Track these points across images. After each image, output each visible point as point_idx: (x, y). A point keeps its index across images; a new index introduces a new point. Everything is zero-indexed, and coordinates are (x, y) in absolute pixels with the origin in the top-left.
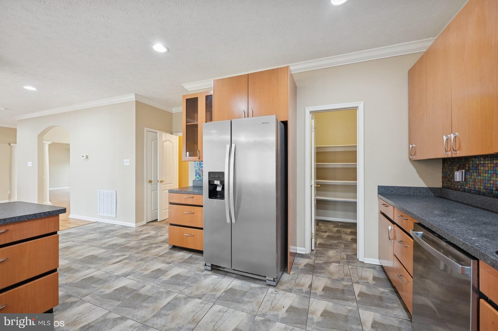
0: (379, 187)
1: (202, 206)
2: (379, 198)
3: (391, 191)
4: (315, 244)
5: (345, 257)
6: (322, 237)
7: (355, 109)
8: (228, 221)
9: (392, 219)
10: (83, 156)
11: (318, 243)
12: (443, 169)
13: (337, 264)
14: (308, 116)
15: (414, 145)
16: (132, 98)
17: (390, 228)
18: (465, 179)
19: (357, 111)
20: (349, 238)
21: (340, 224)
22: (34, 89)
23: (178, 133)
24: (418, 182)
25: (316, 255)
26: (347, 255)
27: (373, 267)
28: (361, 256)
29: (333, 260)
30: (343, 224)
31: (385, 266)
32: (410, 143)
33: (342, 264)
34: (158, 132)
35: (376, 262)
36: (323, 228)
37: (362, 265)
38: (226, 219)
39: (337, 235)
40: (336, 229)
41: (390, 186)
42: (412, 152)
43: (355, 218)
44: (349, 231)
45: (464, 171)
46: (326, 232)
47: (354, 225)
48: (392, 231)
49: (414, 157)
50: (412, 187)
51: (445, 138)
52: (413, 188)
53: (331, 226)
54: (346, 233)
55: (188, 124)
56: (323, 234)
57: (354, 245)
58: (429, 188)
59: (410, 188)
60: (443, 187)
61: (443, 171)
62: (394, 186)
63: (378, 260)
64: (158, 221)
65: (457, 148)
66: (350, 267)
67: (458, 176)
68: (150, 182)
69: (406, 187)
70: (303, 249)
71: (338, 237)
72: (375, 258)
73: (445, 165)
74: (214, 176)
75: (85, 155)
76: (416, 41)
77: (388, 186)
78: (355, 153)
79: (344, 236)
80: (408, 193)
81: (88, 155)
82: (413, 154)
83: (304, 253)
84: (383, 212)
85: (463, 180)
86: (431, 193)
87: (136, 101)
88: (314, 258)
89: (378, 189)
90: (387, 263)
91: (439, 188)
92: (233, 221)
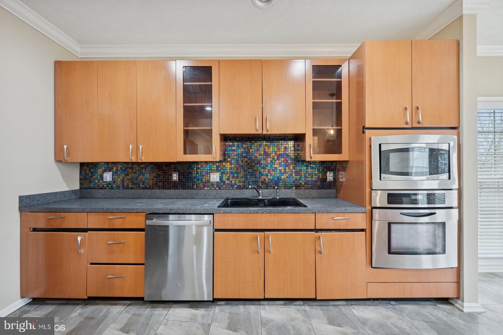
0: (20, 197)
3: (37, 201)
12: (81, 171)
18: (113, 179)
41: (36, 195)
45: (111, 172)
49: (68, 159)
50: (58, 192)
51: (131, 147)
58: (72, 191)
60: (81, 188)
62: (41, 194)
69: (53, 193)
80: (55, 200)
82: (66, 156)
85: (111, 180)
86: (74, 196)
91: (78, 190)
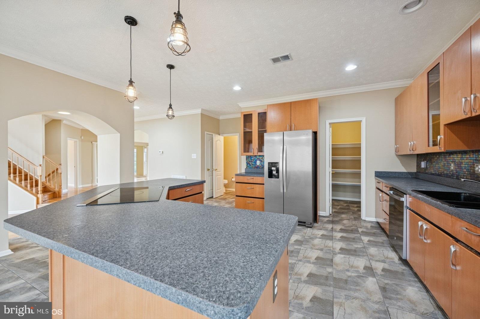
0: (375, 172)
1: (264, 184)
2: (376, 179)
3: (383, 175)
4: (332, 211)
5: (353, 218)
6: (336, 209)
7: (360, 122)
8: (282, 191)
9: (382, 189)
10: (160, 152)
11: (333, 211)
12: (417, 160)
13: (348, 221)
14: (328, 126)
15: (397, 146)
16: (199, 111)
17: (380, 195)
18: (426, 166)
19: (361, 123)
20: (356, 209)
21: (348, 202)
22: (138, 108)
23: (224, 135)
24: (401, 169)
25: (333, 216)
26: (354, 217)
27: (372, 222)
28: (363, 217)
29: (345, 219)
30: (351, 202)
31: (380, 222)
32: (396, 144)
33: (351, 221)
34: (214, 135)
35: (374, 219)
36: (336, 203)
37: (364, 221)
38: (280, 190)
39: (347, 207)
40: (346, 205)
41: (383, 172)
42: (397, 150)
43: (360, 197)
44: (356, 205)
45: (426, 161)
46: (338, 206)
47: (359, 203)
48: (382, 196)
49: (398, 153)
51: (410, 144)
52: (398, 172)
53: (342, 203)
54: (353, 207)
55: (245, 131)
56: (336, 207)
57: (359, 213)
58: (408, 173)
59: (396, 172)
60: (417, 172)
61: (417, 162)
62: (385, 172)
63: (375, 218)
64: (214, 197)
65: (414, 150)
66: (356, 222)
67: (423, 165)
68: (208, 170)
70: (325, 213)
71: (348, 209)
72: (373, 217)
73: (418, 158)
74: (273, 164)
75: (161, 151)
76: (400, 80)
77: (381, 172)
78: (359, 148)
79: (351, 208)
80: (394, 176)
81: (163, 150)
82: (397, 151)
83: (325, 215)
84: (378, 187)
85: (426, 167)
86: (409, 176)
87: (201, 113)
88: (332, 218)
89: (375, 174)
90: (381, 220)
91: (414, 173)
92: (285, 191)
